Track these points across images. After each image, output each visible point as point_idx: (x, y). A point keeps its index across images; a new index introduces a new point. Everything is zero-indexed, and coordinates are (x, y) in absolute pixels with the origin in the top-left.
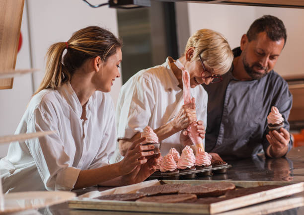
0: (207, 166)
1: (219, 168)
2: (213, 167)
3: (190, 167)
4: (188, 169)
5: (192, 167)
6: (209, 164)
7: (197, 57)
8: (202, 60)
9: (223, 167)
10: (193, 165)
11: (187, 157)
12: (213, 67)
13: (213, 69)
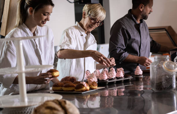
0: (122, 77)
1: (128, 79)
2: (125, 78)
3: (113, 78)
4: (113, 79)
5: (115, 78)
6: (123, 76)
7: (87, 14)
8: (90, 15)
9: (129, 78)
10: (115, 77)
11: (113, 73)
12: (96, 17)
13: (96, 18)
